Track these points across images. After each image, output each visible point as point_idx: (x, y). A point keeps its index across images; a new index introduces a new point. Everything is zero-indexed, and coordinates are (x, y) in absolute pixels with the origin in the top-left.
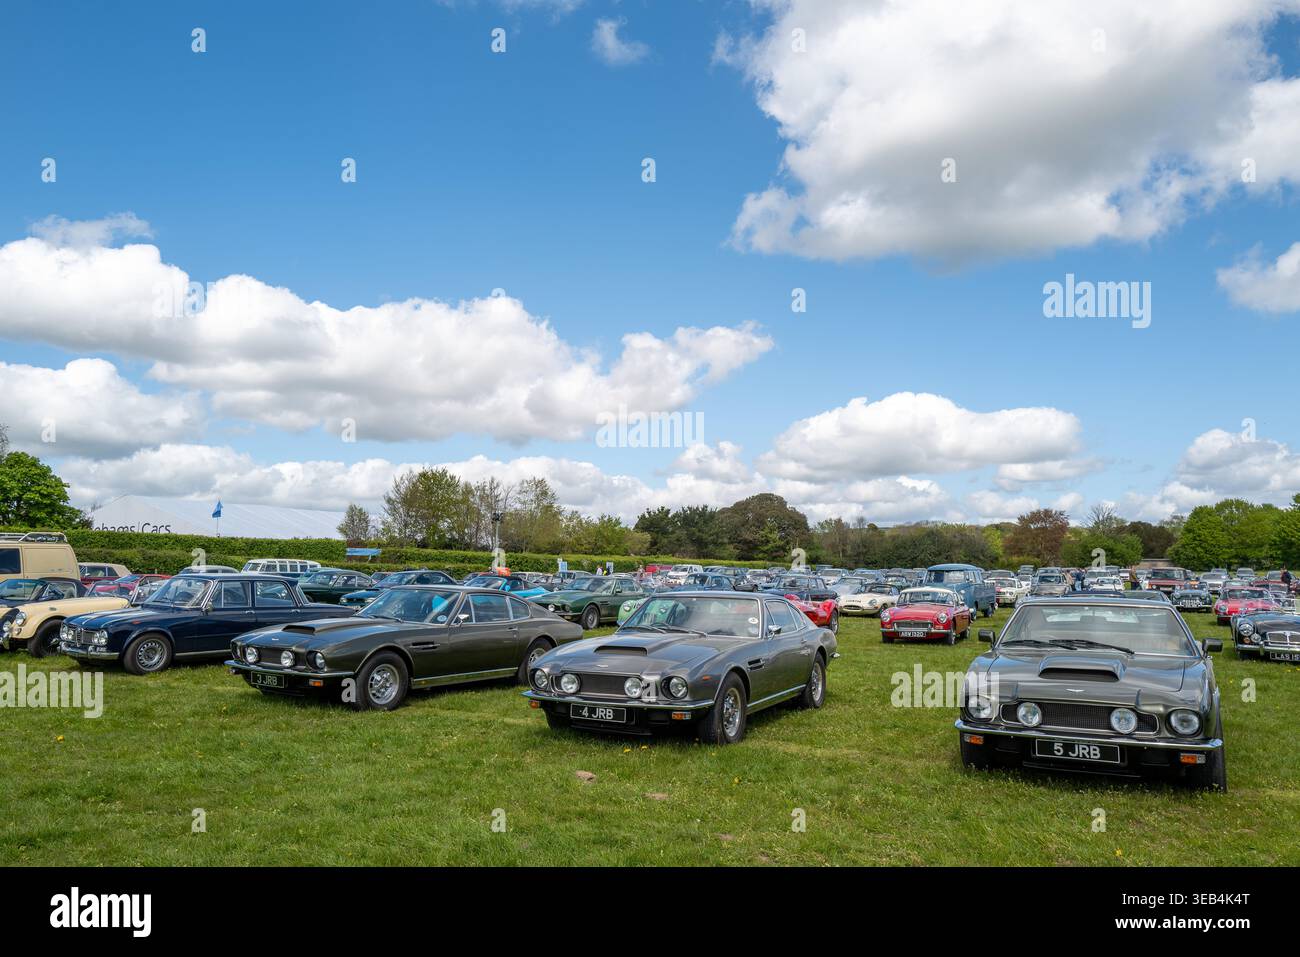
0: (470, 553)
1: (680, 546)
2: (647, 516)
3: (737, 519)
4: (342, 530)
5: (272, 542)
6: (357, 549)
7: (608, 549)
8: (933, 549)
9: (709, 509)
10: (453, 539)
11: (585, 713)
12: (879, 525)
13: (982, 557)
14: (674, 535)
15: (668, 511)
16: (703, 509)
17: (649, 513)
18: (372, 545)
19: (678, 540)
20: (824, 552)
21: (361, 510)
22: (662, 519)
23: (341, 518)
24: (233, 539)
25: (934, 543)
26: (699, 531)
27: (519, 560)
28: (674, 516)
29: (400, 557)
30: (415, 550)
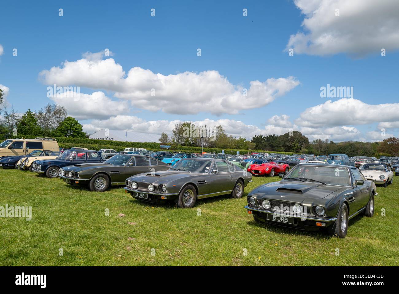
0: (197, 148)
1: (266, 147)
2: (255, 137)
3: (285, 139)
4: (160, 140)
5: (139, 143)
6: (164, 146)
7: (242, 147)
8: (352, 150)
9: (275, 136)
10: (193, 143)
11: (137, 195)
12: (334, 142)
13: (368, 153)
14: (264, 144)
15: (262, 136)
16: (273, 136)
17: (256, 137)
18: (168, 145)
19: (265, 145)
20: (314, 150)
21: (166, 134)
22: (260, 139)
23: (160, 137)
24: (128, 142)
25: (352, 148)
26: (272, 142)
27: (211, 150)
28: (264, 138)
29: (176, 148)
30: (181, 146)
